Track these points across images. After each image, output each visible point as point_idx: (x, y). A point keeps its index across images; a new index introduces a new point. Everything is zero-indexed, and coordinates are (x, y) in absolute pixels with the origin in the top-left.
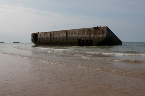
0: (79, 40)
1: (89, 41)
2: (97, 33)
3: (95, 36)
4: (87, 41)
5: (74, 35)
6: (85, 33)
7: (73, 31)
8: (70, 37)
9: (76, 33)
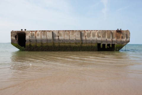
0: (99, 45)
1: (111, 46)
2: (120, 37)
3: (118, 40)
4: (109, 45)
5: (91, 38)
6: (106, 36)
7: (90, 33)
8: (86, 40)
9: (94, 36)
